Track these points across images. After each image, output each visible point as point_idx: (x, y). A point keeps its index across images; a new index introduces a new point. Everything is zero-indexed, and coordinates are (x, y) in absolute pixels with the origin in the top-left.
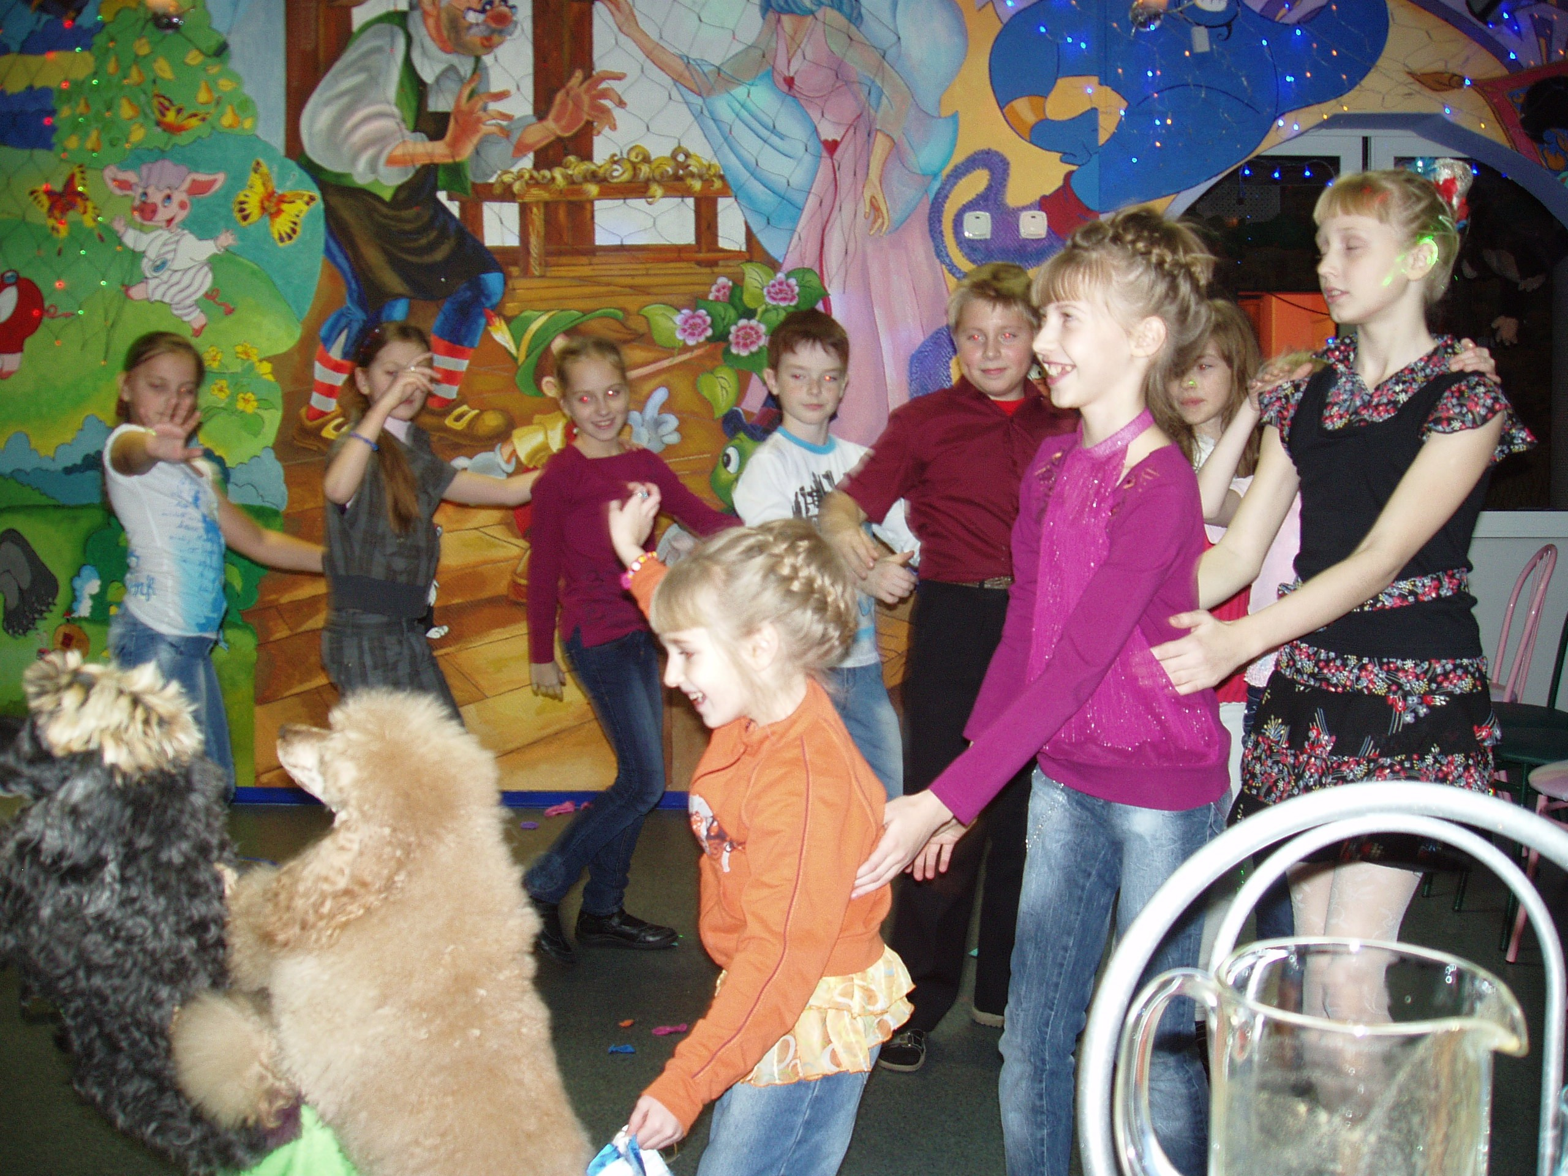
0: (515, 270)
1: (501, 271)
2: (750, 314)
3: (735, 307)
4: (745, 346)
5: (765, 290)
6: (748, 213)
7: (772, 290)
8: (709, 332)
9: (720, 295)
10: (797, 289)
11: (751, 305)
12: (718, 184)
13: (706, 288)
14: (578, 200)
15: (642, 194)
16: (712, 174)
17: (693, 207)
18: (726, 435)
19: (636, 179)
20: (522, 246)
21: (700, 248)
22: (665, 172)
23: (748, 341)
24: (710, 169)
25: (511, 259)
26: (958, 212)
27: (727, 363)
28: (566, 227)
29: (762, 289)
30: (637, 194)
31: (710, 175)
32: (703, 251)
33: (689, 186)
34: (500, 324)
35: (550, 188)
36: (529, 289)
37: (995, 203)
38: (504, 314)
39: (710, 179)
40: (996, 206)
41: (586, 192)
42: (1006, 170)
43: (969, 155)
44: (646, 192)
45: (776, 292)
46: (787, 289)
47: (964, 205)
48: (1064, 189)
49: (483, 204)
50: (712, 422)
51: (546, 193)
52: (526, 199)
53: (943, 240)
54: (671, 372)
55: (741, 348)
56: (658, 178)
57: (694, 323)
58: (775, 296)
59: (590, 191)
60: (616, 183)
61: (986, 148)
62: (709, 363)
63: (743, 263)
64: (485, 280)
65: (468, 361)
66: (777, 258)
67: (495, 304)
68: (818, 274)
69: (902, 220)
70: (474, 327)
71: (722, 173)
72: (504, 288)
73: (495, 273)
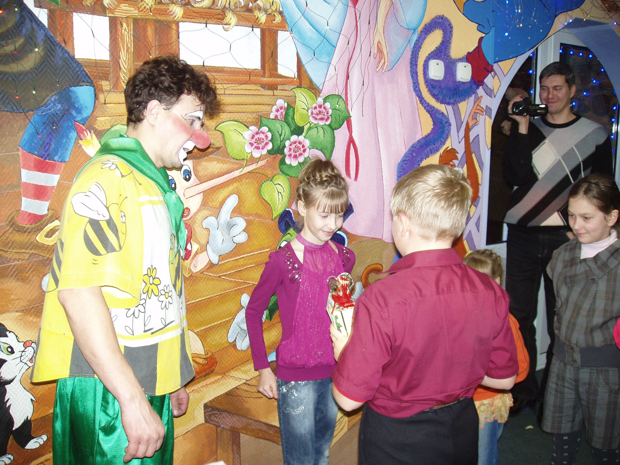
0: (105, 85)
1: (91, 84)
2: (298, 131)
3: (289, 125)
4: (295, 157)
5: (310, 111)
6: (299, 45)
7: (315, 111)
8: (270, 146)
9: (278, 114)
10: (330, 112)
11: (300, 124)
12: (278, 19)
13: (268, 108)
14: (164, 20)
15: (219, 21)
16: (274, 9)
17: (260, 37)
18: (281, 231)
19: (215, 5)
20: (112, 60)
21: (264, 73)
22: (238, 3)
23: (297, 154)
24: (273, 4)
25: (102, 73)
26: (426, 59)
27: (283, 172)
28: (154, 45)
29: (307, 111)
30: (216, 20)
31: (272, 10)
32: (266, 76)
33: (256, 17)
34: (92, 137)
35: (139, 6)
36: (120, 103)
37: (445, 55)
38: (95, 128)
39: (273, 14)
40: (446, 57)
41: (172, 13)
42: (451, 31)
43: (432, 18)
44: (223, 19)
45: (317, 113)
46: (324, 111)
47: (429, 54)
48: (479, 49)
49: (73, 14)
50: (270, 221)
51: (135, 10)
52: (116, 13)
53: (417, 79)
54: (241, 181)
55: (292, 159)
56: (232, 7)
57: (258, 138)
58: (316, 117)
59: (176, 12)
60: (198, 8)
61: (441, 15)
62: (269, 173)
63: (295, 88)
64: (75, 93)
65: (59, 176)
66: (318, 85)
67: (86, 118)
68: (344, 99)
69: (395, 62)
70: (64, 141)
71: (281, 9)
72: (95, 102)
73: (85, 86)
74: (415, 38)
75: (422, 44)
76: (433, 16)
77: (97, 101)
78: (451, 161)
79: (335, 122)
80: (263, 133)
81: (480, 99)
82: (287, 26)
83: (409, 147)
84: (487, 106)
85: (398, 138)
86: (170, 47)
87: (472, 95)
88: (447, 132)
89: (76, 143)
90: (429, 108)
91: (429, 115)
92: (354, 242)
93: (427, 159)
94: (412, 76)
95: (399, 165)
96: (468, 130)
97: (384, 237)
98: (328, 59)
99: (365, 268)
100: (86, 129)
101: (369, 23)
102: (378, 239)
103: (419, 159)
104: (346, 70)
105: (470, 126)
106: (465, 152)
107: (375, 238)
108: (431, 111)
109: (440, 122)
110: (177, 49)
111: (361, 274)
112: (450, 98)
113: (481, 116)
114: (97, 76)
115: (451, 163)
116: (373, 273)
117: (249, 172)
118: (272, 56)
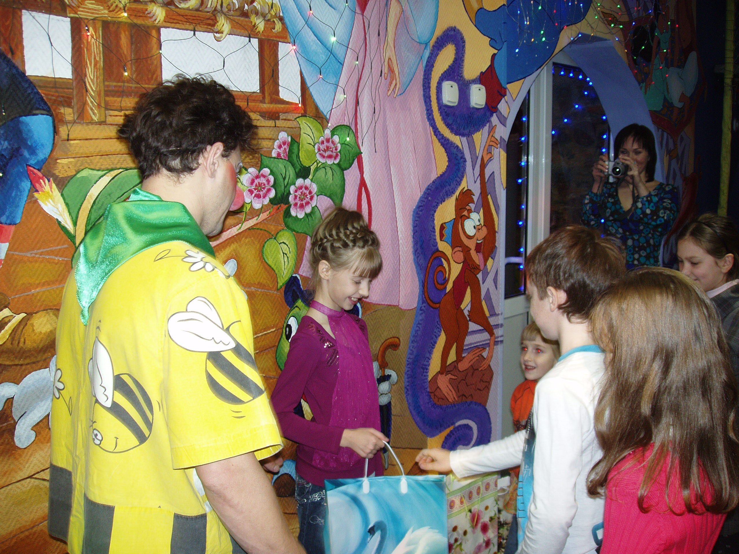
0: (68, 113)
1: (49, 112)
2: (304, 173)
3: (293, 165)
4: (302, 207)
5: (316, 147)
6: (302, 61)
7: (322, 147)
8: (272, 194)
9: (281, 151)
10: (339, 146)
11: (306, 164)
13: (269, 143)
14: (142, 25)
15: (210, 27)
16: (274, 14)
17: (257, 50)
18: (288, 304)
19: (203, 7)
20: (76, 79)
21: (264, 98)
22: (232, 4)
23: (304, 202)
24: (272, 7)
25: (63, 97)
26: (439, 80)
27: (288, 227)
28: (129, 60)
29: (314, 146)
30: (206, 26)
31: (271, 15)
32: (267, 101)
33: (253, 24)
34: (51, 188)
35: (109, 3)
36: (87, 139)
37: (458, 75)
38: (54, 174)
39: (272, 20)
40: (459, 78)
41: (151, 15)
42: (464, 47)
43: (444, 30)
44: (214, 25)
45: (324, 149)
46: (332, 146)
47: (442, 74)
48: (491, 68)
49: (21, 12)
50: (275, 292)
51: (105, 9)
52: (79, 13)
53: (431, 105)
54: (240, 241)
55: (298, 210)
56: (225, 10)
57: (259, 183)
58: (324, 154)
59: (157, 14)
60: (184, 9)
61: (453, 26)
62: (272, 228)
63: (299, 117)
64: (27, 125)
65: (7, 244)
66: (325, 113)
67: (42, 160)
68: (354, 131)
69: (407, 84)
70: (13, 194)
71: (281, 14)
72: (54, 137)
73: (40, 116)
74: (427, 54)
75: (434, 61)
76: (445, 27)
77: (56, 137)
78: (468, 205)
79: (345, 160)
80: (264, 176)
81: (494, 128)
82: (288, 37)
83: (424, 189)
84: (501, 137)
85: (412, 178)
86: (149, 62)
87: (486, 124)
88: (462, 169)
89: (30, 196)
90: (443, 141)
91: (444, 150)
92: (368, 312)
93: (443, 203)
94: (425, 102)
95: (414, 212)
96: (483, 166)
97: (401, 303)
98: (335, 79)
99: (381, 344)
100: (44, 176)
101: (379, 35)
102: (394, 306)
103: (435, 204)
104: (355, 93)
105: (485, 162)
106: (481, 193)
107: (390, 305)
108: (446, 144)
109: (455, 158)
110: (159, 64)
111: (377, 352)
112: (464, 129)
113: (495, 149)
114: (55, 100)
115: (468, 207)
116: (390, 350)
117: (249, 229)
118: (273, 76)
